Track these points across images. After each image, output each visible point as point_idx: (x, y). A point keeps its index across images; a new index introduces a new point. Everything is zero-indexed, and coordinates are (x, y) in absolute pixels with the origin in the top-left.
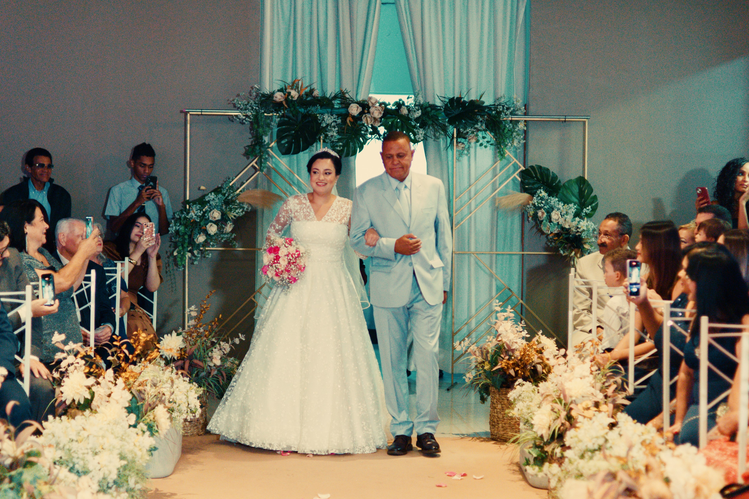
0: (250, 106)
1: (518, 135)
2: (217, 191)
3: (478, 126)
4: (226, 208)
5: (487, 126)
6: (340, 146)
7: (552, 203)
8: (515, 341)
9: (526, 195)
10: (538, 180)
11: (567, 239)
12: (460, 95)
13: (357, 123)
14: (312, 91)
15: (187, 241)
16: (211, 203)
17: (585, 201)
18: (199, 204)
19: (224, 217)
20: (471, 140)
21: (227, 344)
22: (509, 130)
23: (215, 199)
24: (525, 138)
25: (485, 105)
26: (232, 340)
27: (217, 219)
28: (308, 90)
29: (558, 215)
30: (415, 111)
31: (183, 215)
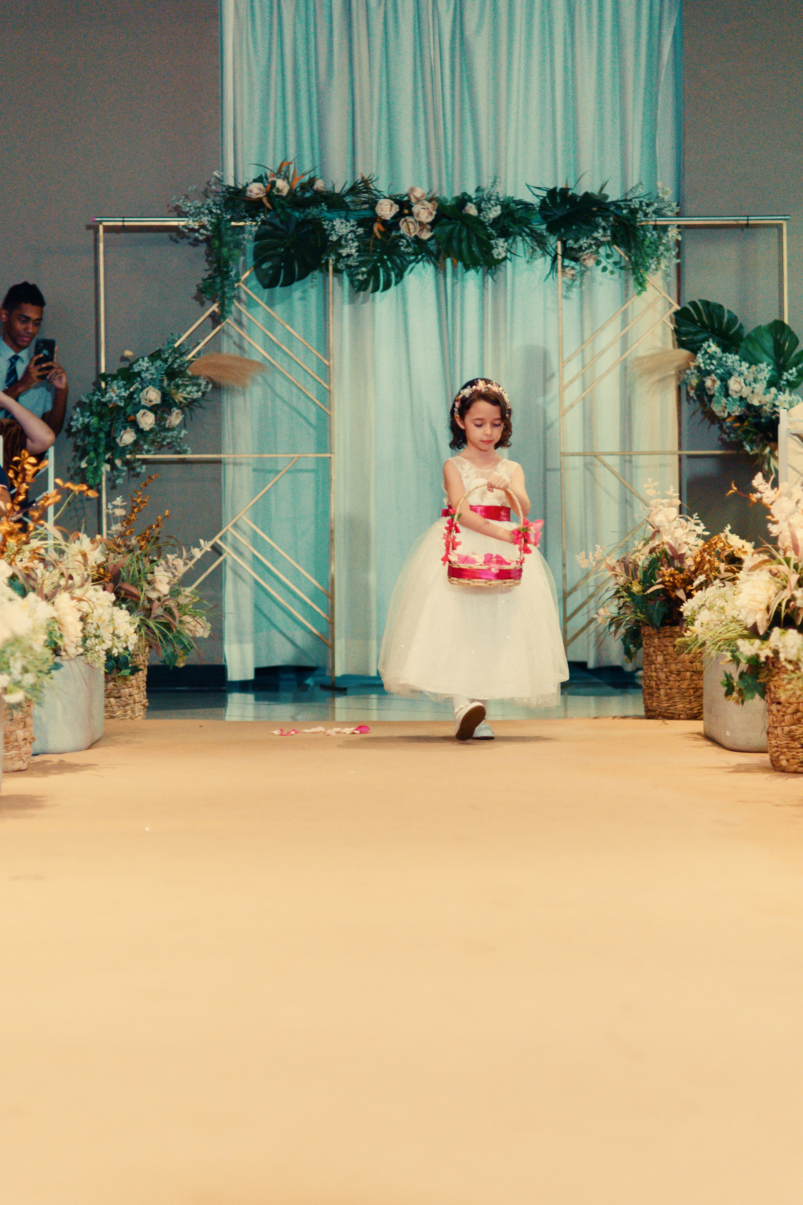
0: (207, 209)
1: (667, 250)
2: (155, 356)
3: (599, 234)
4: (169, 385)
5: (614, 236)
6: (363, 273)
7: (729, 364)
8: (686, 540)
9: (684, 353)
10: (704, 326)
11: (757, 425)
12: (567, 185)
13: (391, 233)
14: (312, 181)
15: (103, 443)
16: (143, 375)
17: (785, 361)
18: (123, 379)
19: (167, 398)
20: (586, 261)
21: (179, 560)
22: (651, 243)
23: (150, 368)
24: (678, 256)
25: (609, 200)
26: (188, 550)
27: (154, 403)
28: (306, 178)
29: (740, 383)
30: (490, 209)
31: (96, 398)
